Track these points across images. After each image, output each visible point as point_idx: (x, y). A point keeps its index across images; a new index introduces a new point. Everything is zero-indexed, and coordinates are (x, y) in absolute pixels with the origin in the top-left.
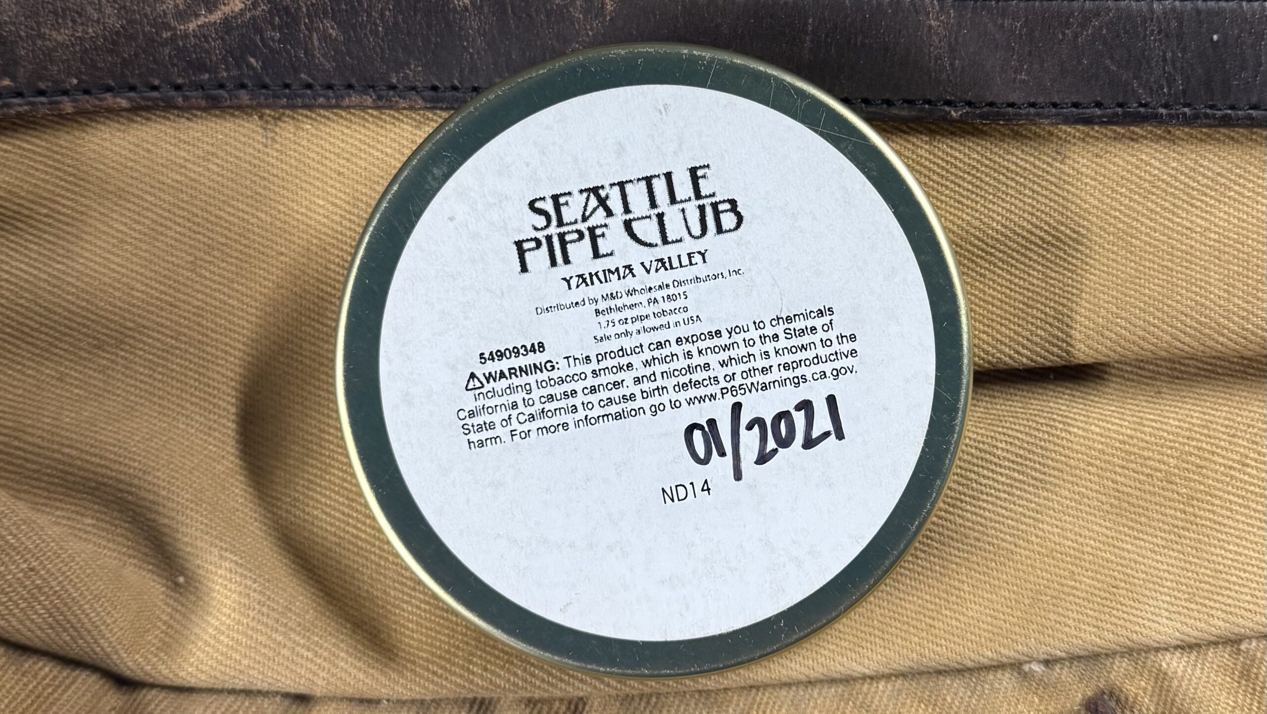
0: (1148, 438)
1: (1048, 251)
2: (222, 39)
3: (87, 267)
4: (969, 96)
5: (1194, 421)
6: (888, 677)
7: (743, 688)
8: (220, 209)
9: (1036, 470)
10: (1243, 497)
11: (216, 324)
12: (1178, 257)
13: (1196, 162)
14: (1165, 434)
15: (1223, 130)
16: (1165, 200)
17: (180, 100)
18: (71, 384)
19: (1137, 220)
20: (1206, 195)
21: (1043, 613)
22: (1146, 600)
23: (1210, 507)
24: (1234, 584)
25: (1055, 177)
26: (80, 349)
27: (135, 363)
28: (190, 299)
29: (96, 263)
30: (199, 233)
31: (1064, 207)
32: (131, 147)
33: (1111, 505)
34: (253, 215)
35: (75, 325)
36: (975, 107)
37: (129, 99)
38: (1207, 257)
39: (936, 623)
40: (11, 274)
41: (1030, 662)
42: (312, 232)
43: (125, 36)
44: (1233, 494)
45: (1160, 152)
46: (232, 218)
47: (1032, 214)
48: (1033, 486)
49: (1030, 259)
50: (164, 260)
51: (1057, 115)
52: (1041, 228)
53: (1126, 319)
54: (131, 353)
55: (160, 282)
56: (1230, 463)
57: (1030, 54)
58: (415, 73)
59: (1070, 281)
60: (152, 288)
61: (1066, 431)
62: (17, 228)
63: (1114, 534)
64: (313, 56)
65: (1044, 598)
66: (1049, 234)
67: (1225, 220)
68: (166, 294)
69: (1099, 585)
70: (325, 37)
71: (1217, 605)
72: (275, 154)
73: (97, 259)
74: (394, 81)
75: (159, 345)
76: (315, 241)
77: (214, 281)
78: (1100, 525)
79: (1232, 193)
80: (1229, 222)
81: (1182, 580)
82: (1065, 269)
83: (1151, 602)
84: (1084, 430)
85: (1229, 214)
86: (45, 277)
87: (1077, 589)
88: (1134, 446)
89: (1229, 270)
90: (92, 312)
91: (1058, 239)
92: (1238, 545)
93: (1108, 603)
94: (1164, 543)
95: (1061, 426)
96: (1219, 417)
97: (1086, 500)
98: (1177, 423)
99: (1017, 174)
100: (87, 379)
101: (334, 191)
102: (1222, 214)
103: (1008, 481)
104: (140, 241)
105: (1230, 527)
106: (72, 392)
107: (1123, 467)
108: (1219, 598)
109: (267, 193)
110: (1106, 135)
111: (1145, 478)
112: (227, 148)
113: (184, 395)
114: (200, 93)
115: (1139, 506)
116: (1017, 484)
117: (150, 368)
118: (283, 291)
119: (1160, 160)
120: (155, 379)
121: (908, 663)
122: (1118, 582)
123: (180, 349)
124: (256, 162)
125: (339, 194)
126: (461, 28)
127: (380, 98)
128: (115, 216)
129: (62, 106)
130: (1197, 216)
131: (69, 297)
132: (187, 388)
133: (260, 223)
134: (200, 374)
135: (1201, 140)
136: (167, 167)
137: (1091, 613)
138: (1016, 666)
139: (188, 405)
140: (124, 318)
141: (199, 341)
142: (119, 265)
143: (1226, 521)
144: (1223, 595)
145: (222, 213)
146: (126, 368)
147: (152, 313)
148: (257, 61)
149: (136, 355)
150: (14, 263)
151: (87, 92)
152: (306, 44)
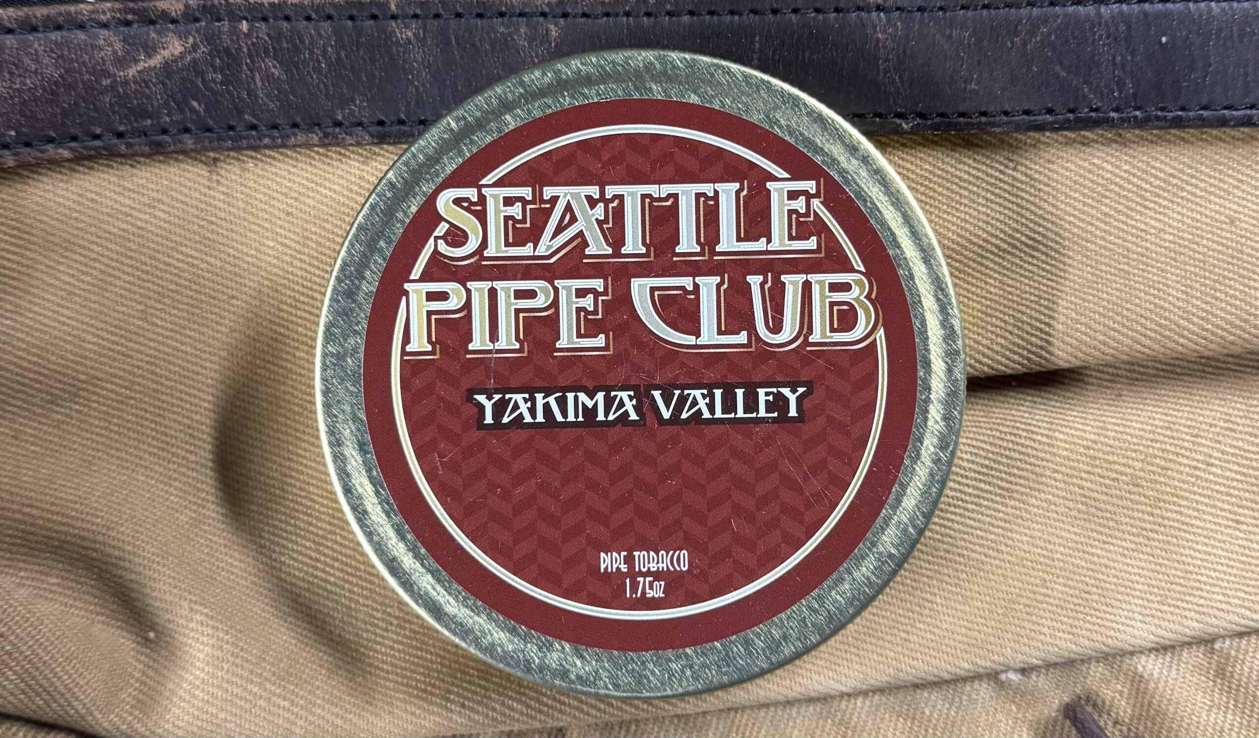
0: (1112, 442)
1: (1003, 258)
2: (163, 84)
3: (35, 320)
4: (920, 108)
5: (1157, 422)
6: (865, 693)
7: (721, 711)
8: (169, 256)
9: (1002, 479)
10: (1209, 497)
11: (170, 371)
12: (1134, 260)
13: (1148, 164)
14: (1129, 438)
15: (1173, 131)
16: (1119, 203)
17: (123, 147)
18: (27, 441)
19: (1092, 225)
20: (1159, 196)
21: (1017, 622)
22: (1118, 604)
23: (1177, 508)
24: (1205, 584)
25: (1009, 184)
26: (33, 405)
27: (90, 416)
28: (142, 348)
29: (45, 316)
30: (149, 281)
31: (1018, 214)
32: (75, 197)
33: (1079, 511)
34: (202, 260)
35: (27, 381)
36: (926, 119)
37: (71, 149)
38: (1163, 259)
39: (910, 637)
41: (1006, 671)
42: (263, 273)
43: (64, 85)
44: (1199, 494)
45: (1112, 155)
46: (181, 265)
47: (988, 223)
48: (1000, 495)
49: (987, 267)
50: (114, 311)
51: (1008, 123)
52: (996, 237)
53: (1086, 325)
54: (85, 406)
55: (112, 333)
56: (1195, 463)
57: (979, 63)
58: (359, 107)
59: (1027, 289)
60: (103, 339)
61: (1030, 438)
63: (1083, 540)
64: (256, 96)
65: (1016, 606)
66: (1005, 241)
67: (1179, 221)
68: (117, 344)
69: (1071, 592)
70: (268, 77)
71: (1190, 606)
72: (222, 197)
73: (46, 312)
74: (340, 117)
75: (113, 396)
76: (266, 283)
77: (166, 329)
78: (1069, 531)
79: (1185, 194)
80: (1183, 223)
81: (1153, 582)
82: (1022, 275)
83: (1124, 606)
84: (1047, 436)
85: (1183, 215)
87: (1050, 597)
88: (1098, 450)
89: (1186, 271)
90: (44, 367)
91: (1015, 247)
92: (1206, 545)
93: (1082, 609)
94: (1133, 546)
95: (1025, 434)
96: (1181, 418)
97: (1053, 507)
98: (1139, 426)
99: (970, 183)
100: (41, 435)
101: (283, 232)
102: (1175, 215)
103: (975, 492)
104: (89, 291)
105: (1198, 527)
106: (27, 449)
107: (1089, 472)
108: (1192, 599)
109: (215, 237)
110: (1057, 141)
111: (1111, 483)
112: (173, 193)
113: (141, 446)
114: (143, 139)
115: (1107, 511)
116: (985, 495)
117: (106, 420)
118: (237, 335)
119: (1112, 164)
120: (111, 431)
121: (885, 679)
122: (1090, 588)
123: (135, 399)
124: (203, 206)
125: (289, 235)
126: (405, 61)
127: (326, 135)
128: (62, 268)
129: (3, 160)
130: (1151, 218)
131: (20, 353)
132: (144, 438)
133: (209, 268)
134: (156, 423)
135: (1152, 142)
136: (112, 217)
137: (1066, 620)
138: (993, 676)
139: (146, 456)
140: (77, 371)
141: (154, 390)
142: (69, 318)
143: (1193, 522)
144: (1195, 596)
145: (170, 260)
146: (81, 421)
147: (105, 364)
148: (199, 105)
149: (89, 407)
151: (28, 145)
152: (249, 84)
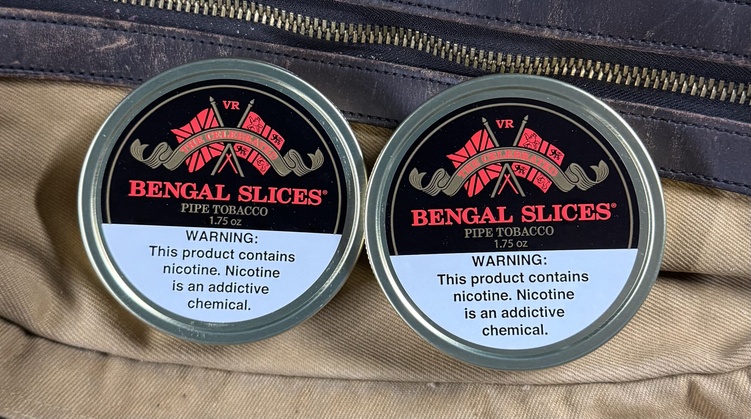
2: (115, 56)
3: (39, 148)
7: (302, 377)
17: (92, 80)
18: (25, 199)
29: (43, 146)
32: (67, 98)
37: (70, 77)
40: (5, 147)
43: (72, 49)
62: (11, 127)
64: (154, 68)
70: (161, 61)
86: (20, 150)
106: (24, 202)
114: (101, 78)
128: (55, 127)
129: (39, 76)
131: (29, 161)
136: (81, 108)
148: (129, 67)
150: (7, 142)
151: (52, 71)
152: (152, 62)
